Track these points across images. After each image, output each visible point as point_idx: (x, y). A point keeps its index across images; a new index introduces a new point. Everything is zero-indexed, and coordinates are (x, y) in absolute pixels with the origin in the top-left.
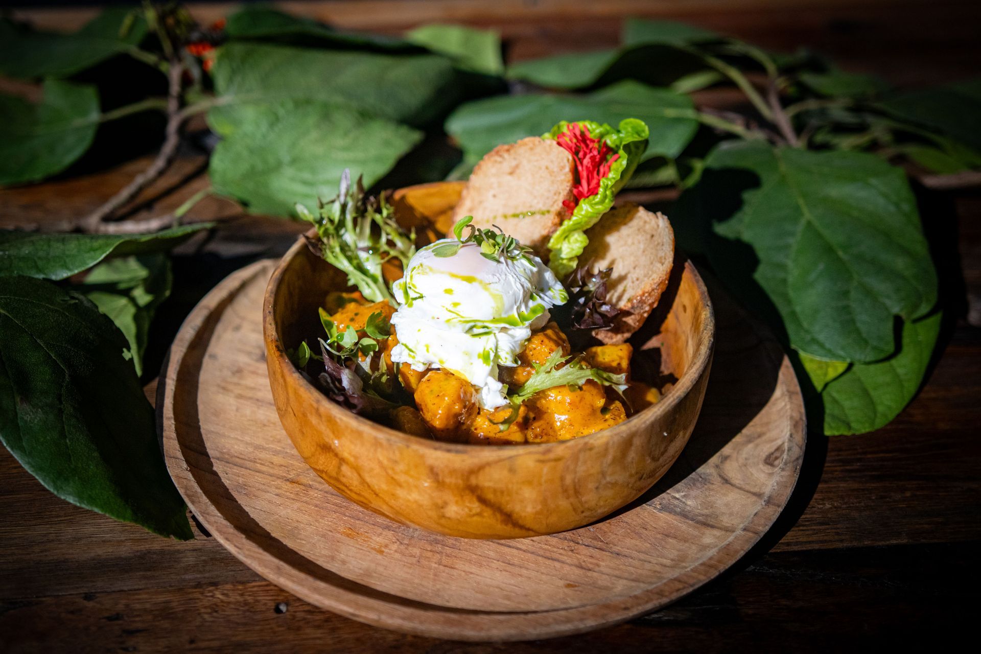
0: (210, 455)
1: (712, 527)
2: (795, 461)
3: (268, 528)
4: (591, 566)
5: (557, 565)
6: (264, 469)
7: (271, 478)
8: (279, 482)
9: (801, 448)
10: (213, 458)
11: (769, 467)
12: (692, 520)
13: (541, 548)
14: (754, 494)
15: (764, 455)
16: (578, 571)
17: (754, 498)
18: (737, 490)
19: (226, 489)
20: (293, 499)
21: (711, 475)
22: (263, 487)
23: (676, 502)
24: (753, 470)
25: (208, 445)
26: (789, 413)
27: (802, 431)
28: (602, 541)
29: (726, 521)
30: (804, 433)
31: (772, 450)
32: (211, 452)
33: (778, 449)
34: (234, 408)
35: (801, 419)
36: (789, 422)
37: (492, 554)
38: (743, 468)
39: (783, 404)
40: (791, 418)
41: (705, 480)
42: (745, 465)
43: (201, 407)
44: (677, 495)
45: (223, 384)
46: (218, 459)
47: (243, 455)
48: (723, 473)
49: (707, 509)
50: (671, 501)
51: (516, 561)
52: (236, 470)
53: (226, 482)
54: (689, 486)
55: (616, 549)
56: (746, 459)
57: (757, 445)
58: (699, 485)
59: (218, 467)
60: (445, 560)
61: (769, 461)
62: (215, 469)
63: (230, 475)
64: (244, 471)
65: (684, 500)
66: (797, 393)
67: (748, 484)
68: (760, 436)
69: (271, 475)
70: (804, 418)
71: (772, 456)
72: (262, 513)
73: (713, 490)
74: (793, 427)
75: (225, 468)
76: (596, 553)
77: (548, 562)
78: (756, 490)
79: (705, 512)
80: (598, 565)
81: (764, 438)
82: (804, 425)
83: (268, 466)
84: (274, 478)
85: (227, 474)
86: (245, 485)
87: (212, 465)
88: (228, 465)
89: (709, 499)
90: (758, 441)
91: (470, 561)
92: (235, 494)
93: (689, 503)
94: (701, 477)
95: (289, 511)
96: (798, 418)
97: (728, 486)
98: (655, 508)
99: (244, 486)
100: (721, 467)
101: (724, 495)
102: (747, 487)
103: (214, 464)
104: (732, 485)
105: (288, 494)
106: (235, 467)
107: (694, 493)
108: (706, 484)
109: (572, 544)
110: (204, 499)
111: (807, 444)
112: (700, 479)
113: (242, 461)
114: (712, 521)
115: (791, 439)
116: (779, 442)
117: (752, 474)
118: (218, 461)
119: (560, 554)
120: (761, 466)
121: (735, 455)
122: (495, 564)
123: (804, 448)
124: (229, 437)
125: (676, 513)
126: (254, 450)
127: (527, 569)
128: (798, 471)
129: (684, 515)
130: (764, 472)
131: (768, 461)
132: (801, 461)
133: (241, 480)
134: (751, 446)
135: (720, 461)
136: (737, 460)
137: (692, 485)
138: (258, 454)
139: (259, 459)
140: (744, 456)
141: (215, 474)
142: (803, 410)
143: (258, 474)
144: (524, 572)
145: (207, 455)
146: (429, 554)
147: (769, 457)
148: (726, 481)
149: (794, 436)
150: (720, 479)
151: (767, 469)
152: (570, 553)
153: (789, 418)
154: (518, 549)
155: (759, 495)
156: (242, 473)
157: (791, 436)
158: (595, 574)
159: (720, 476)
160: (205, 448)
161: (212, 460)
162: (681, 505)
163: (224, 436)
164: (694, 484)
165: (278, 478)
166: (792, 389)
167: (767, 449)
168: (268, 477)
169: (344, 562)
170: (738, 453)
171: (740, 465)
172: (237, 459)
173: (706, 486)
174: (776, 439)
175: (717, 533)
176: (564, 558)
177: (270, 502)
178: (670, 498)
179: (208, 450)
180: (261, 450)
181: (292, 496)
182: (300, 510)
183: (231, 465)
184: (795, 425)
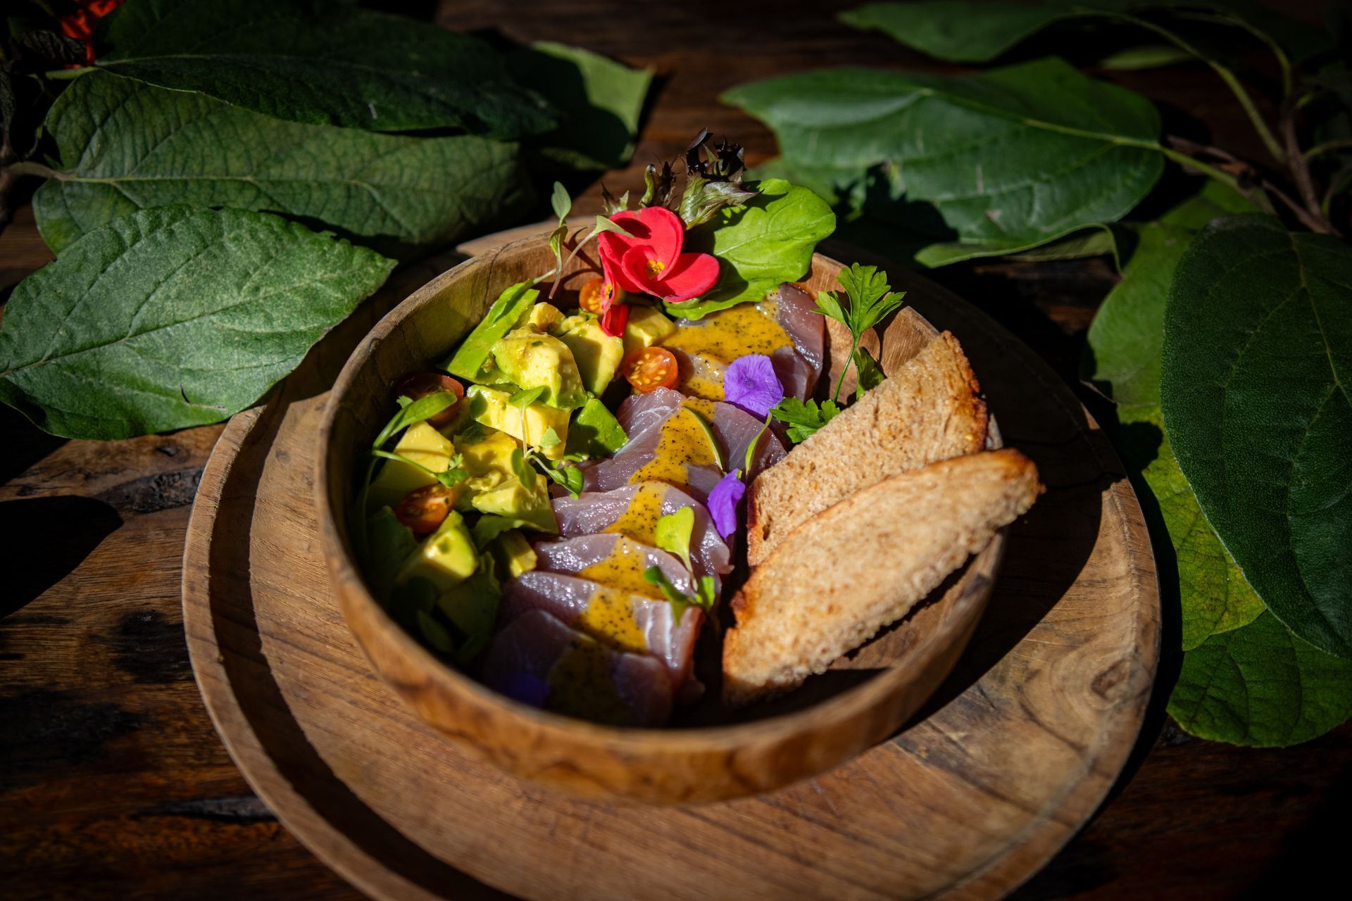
0: (259, 628)
1: (1003, 798)
2: (1138, 696)
3: (332, 762)
4: (811, 857)
5: (761, 851)
6: (338, 654)
7: (347, 672)
8: (358, 678)
9: (1150, 673)
10: (264, 633)
11: (1098, 698)
12: (974, 782)
13: (740, 820)
14: (1073, 745)
15: (1091, 675)
16: (791, 866)
17: (1071, 754)
18: (1045, 735)
19: (276, 689)
20: (376, 712)
21: (1008, 702)
22: (332, 687)
23: (952, 748)
24: (1073, 700)
25: (259, 609)
26: (1136, 607)
27: (1155, 643)
28: (832, 812)
29: (1027, 791)
30: (1157, 645)
31: (1105, 667)
32: (262, 623)
33: (1114, 668)
34: (305, 545)
35: (1154, 620)
36: (1135, 625)
37: (664, 826)
38: (1059, 695)
39: (1128, 589)
40: (1139, 616)
41: (998, 710)
42: (1062, 690)
43: (254, 543)
44: (954, 736)
45: (293, 504)
46: (271, 635)
47: (310, 628)
48: (1028, 700)
49: (997, 764)
50: (945, 746)
51: (699, 841)
52: (296, 655)
53: (279, 677)
54: (973, 721)
55: (853, 828)
56: (1064, 679)
57: (1083, 656)
58: (988, 720)
59: (269, 649)
60: (593, 835)
61: (1100, 686)
62: (264, 651)
63: (286, 665)
64: (308, 659)
65: (963, 745)
66: (1151, 573)
67: (1064, 725)
68: (1088, 639)
69: (347, 667)
70: (1159, 619)
71: (1104, 679)
72: (326, 734)
73: (1008, 730)
74: (1140, 634)
75: (281, 652)
76: (821, 832)
77: (749, 846)
78: (1073, 737)
79: (994, 769)
80: (823, 856)
81: (1095, 643)
82: (1158, 631)
83: (344, 650)
84: (351, 672)
85: (281, 663)
86: (307, 683)
87: (258, 644)
88: (284, 646)
89: (1004, 746)
90: (1084, 648)
91: (629, 837)
92: (289, 699)
93: (973, 750)
94: (993, 706)
95: (368, 732)
96: (1149, 619)
97: (1033, 725)
98: (919, 757)
99: (304, 685)
100: (1025, 689)
101: (1025, 740)
102: (1061, 731)
103: (264, 645)
104: (1040, 724)
105: (369, 701)
106: (296, 651)
107: (979, 734)
108: (998, 719)
109: (787, 815)
110: (239, 716)
111: (1160, 665)
112: (992, 709)
113: (307, 640)
114: (1002, 790)
115: (1137, 655)
116: (1116, 656)
117: (1071, 708)
118: (270, 640)
119: (769, 833)
120: (1086, 694)
121: (1047, 670)
122: (669, 845)
123: (1154, 672)
124: (293, 596)
125: (949, 769)
126: (328, 620)
127: (715, 856)
128: (1143, 714)
129: (962, 772)
130: (1089, 706)
131: (1096, 686)
132: (1147, 697)
133: (301, 674)
134: (1073, 655)
135: (1024, 679)
136: (1050, 678)
137: (978, 719)
138: (332, 628)
139: (334, 638)
140: (1061, 672)
141: (263, 661)
142: (1158, 604)
143: (328, 664)
144: (710, 862)
145: (254, 628)
146: (569, 821)
147: (1099, 679)
148: (1031, 716)
149: (1140, 651)
150: (1020, 712)
151: (1093, 699)
152: (782, 832)
153: (1135, 616)
154: (705, 819)
155: (1079, 748)
156: (305, 661)
157: (1136, 649)
158: (817, 874)
159: (1022, 706)
160: (253, 614)
161: (261, 636)
162: (959, 754)
163: (285, 593)
164: (982, 718)
165: (358, 672)
166: (1143, 565)
167: (1096, 664)
168: (343, 669)
169: (439, 830)
170: (1052, 666)
171: (1055, 688)
172: (300, 637)
173: (999, 723)
174: (1112, 649)
175: (1008, 809)
176: (772, 840)
177: (340, 714)
178: (944, 741)
179: (257, 618)
180: (337, 621)
181: (375, 705)
182: (384, 731)
183: (289, 647)
184: (1144, 632)
